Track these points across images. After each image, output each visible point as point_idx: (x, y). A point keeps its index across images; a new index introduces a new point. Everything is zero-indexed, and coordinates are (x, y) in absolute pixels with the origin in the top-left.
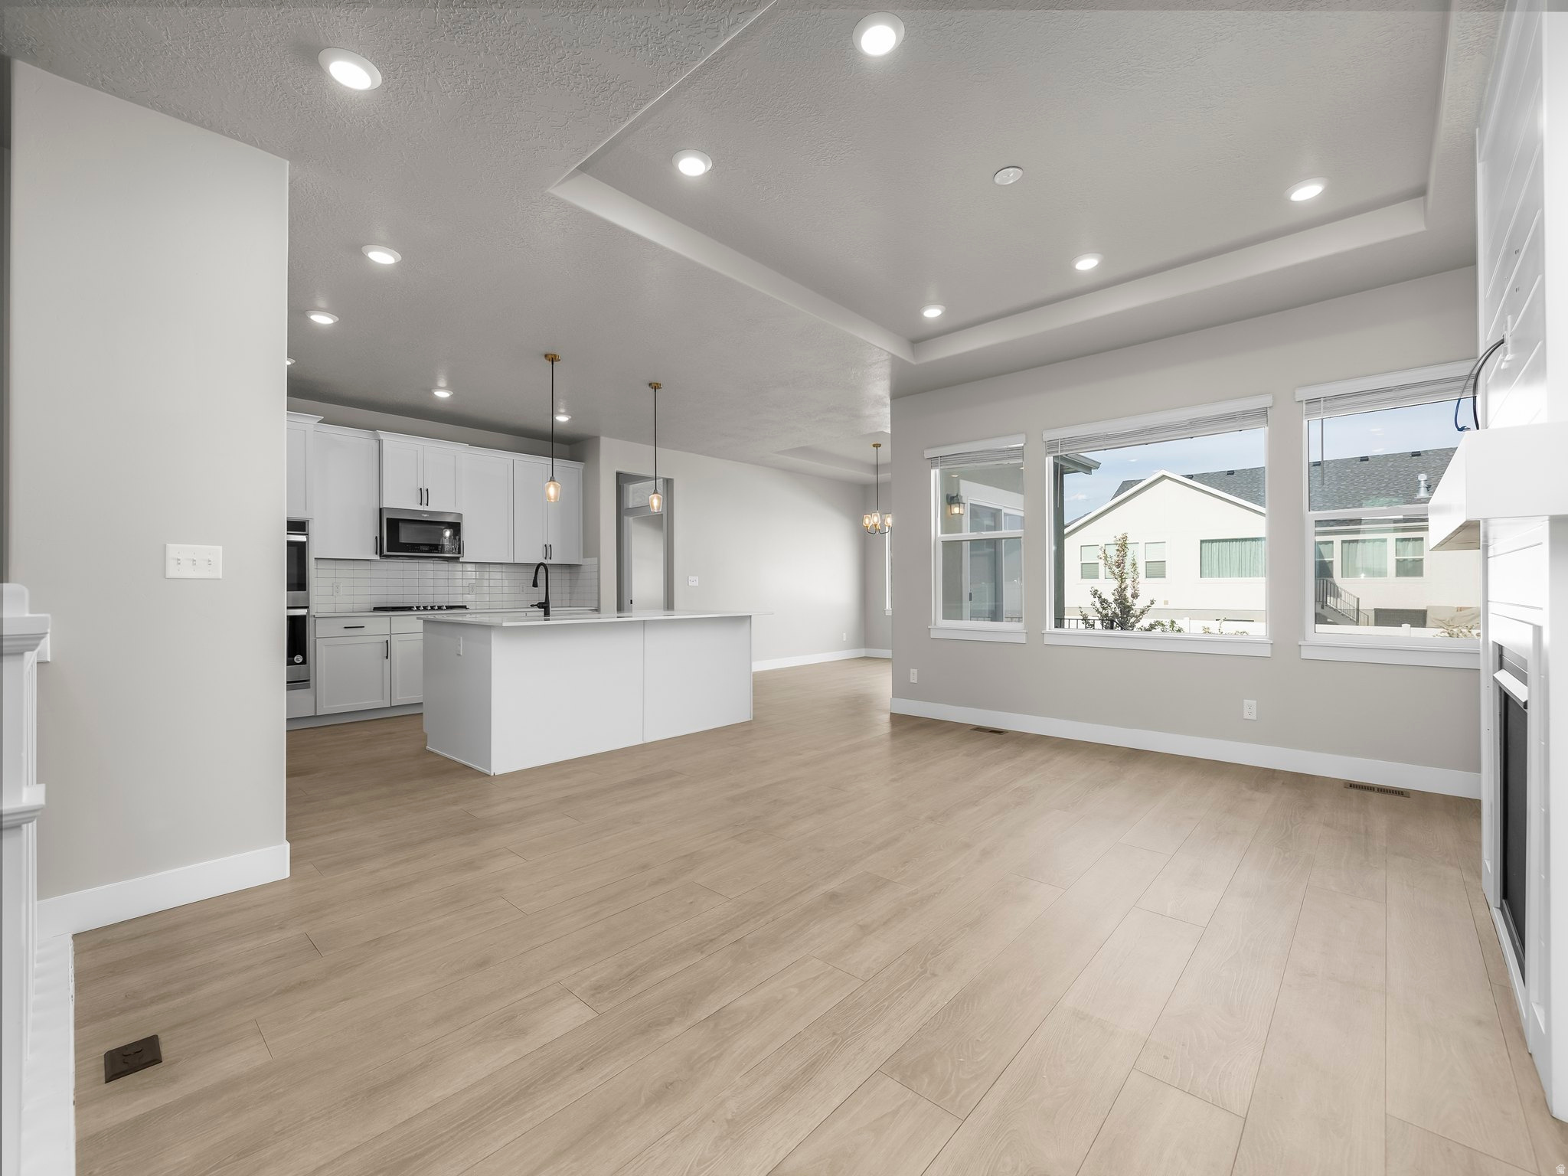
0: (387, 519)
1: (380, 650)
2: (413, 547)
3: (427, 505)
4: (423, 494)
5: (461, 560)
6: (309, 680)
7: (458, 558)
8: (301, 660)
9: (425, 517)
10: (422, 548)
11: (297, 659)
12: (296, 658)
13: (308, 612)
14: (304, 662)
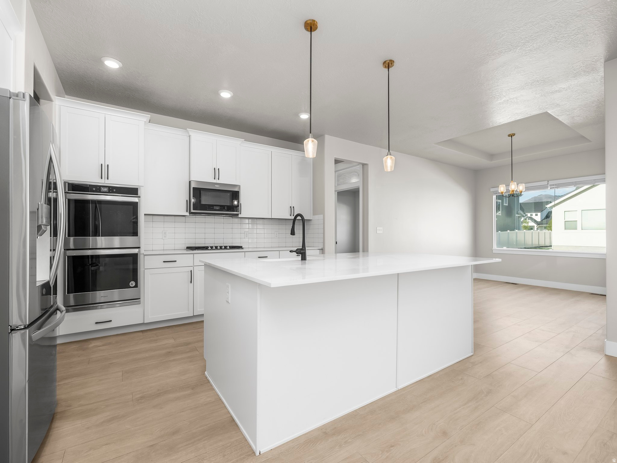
0: (193, 188)
1: (188, 277)
2: (210, 207)
3: (219, 179)
4: (216, 172)
5: (240, 216)
6: (140, 299)
7: (238, 215)
8: (134, 285)
9: (217, 187)
10: (215, 208)
11: (132, 284)
12: (130, 283)
13: (139, 251)
14: (136, 286)
